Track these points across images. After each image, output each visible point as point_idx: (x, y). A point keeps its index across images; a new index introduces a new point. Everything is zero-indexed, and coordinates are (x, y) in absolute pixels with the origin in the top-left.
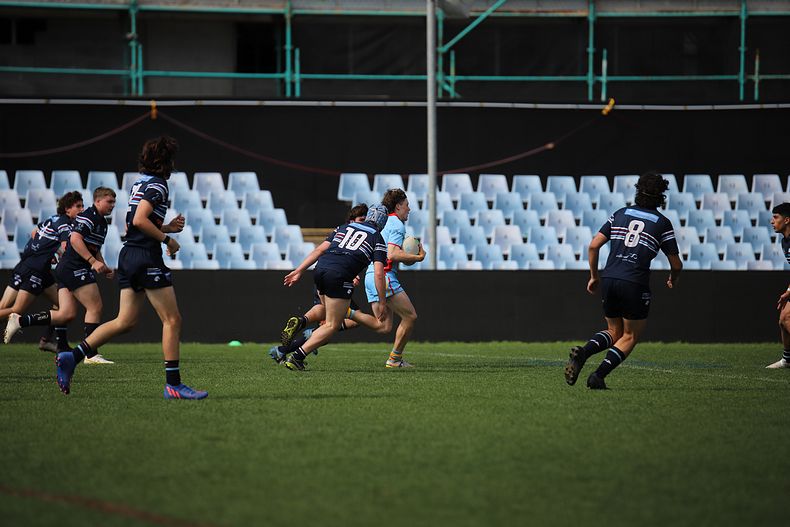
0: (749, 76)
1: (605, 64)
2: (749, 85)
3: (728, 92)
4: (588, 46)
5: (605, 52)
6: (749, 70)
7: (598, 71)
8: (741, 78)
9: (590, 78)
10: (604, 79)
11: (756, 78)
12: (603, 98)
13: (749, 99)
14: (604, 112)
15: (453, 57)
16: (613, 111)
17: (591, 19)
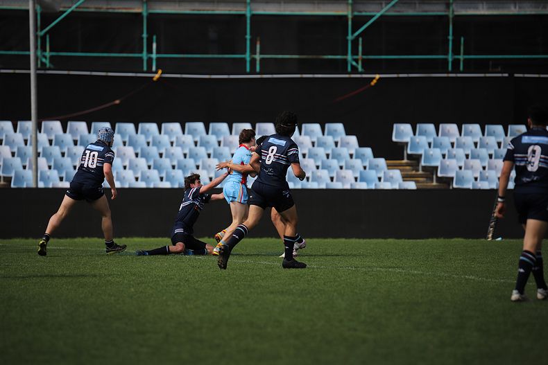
0: (253, 55)
1: (154, 46)
2: (253, 61)
3: (239, 66)
4: (142, 33)
5: (155, 37)
6: (253, 51)
7: (150, 51)
8: (247, 56)
9: (144, 55)
10: (154, 56)
11: (258, 57)
12: (154, 69)
13: (253, 72)
14: (155, 79)
15: (48, 39)
16: (160, 78)
17: (145, 14)
